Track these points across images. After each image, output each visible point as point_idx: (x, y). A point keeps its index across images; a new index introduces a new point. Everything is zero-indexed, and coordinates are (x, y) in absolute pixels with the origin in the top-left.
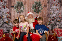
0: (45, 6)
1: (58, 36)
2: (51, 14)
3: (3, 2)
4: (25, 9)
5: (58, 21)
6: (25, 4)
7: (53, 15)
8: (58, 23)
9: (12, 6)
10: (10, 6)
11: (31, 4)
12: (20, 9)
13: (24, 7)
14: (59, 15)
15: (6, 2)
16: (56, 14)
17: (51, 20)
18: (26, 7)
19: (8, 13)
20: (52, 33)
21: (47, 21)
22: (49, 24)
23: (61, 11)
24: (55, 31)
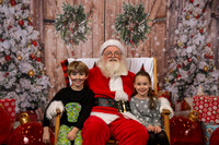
1: (204, 120)
2: (178, 48)
3: (18, 7)
4: (92, 29)
5: (202, 71)
6: (91, 12)
7: (185, 51)
8: (204, 76)
9: (47, 21)
10: (41, 18)
11: (110, 11)
12: (73, 30)
13: (89, 24)
15: (28, 8)
16: (194, 46)
17: (179, 66)
18: (94, 23)
19: (35, 45)
20: (183, 109)
21: (165, 70)
22: (172, 82)
23: (213, 35)
24: (195, 102)
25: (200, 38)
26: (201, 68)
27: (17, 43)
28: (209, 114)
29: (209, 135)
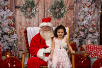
0: (71, 8)
1: (90, 56)
2: (79, 21)
4: (38, 12)
5: (90, 33)
6: (38, 3)
7: (82, 23)
8: (91, 35)
9: (17, 7)
10: (14, 6)
11: (47, 3)
12: (30, 12)
13: (37, 9)
14: (93, 22)
16: (87, 21)
17: (80, 30)
18: (40, 9)
19: (11, 19)
20: (81, 50)
21: (73, 32)
22: (76, 37)
23: (96, 15)
24: (86, 48)
25: (90, 17)
26: (90, 31)
27: (2, 17)
28: (93, 53)
29: (92, 63)
